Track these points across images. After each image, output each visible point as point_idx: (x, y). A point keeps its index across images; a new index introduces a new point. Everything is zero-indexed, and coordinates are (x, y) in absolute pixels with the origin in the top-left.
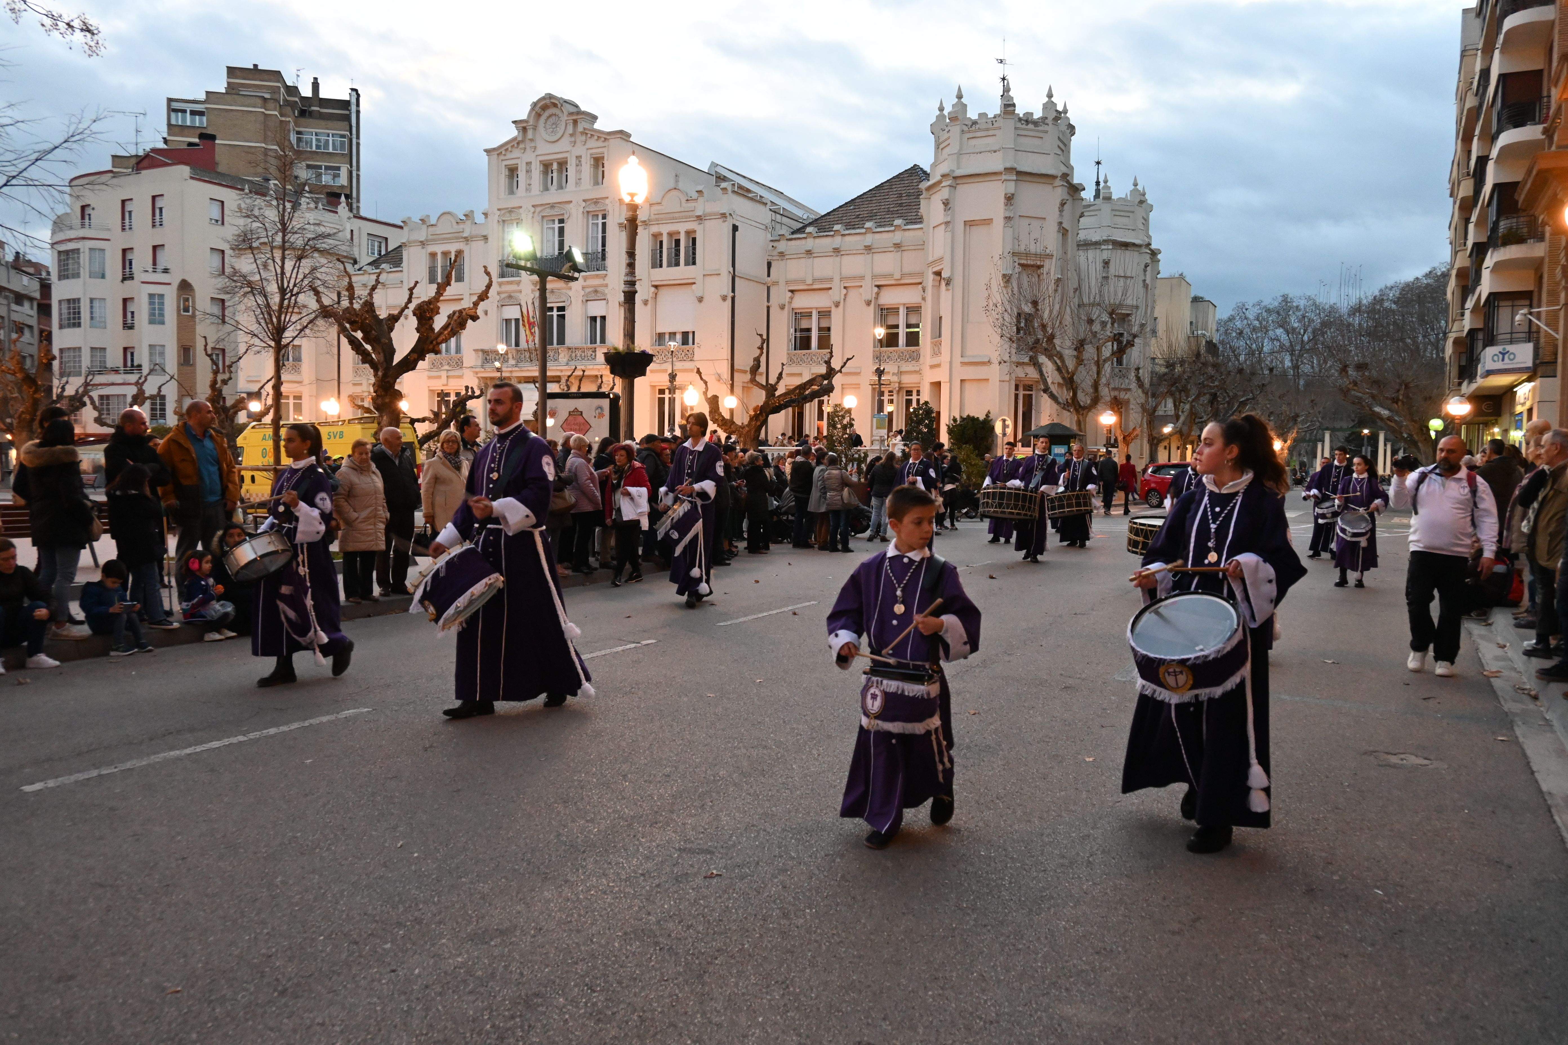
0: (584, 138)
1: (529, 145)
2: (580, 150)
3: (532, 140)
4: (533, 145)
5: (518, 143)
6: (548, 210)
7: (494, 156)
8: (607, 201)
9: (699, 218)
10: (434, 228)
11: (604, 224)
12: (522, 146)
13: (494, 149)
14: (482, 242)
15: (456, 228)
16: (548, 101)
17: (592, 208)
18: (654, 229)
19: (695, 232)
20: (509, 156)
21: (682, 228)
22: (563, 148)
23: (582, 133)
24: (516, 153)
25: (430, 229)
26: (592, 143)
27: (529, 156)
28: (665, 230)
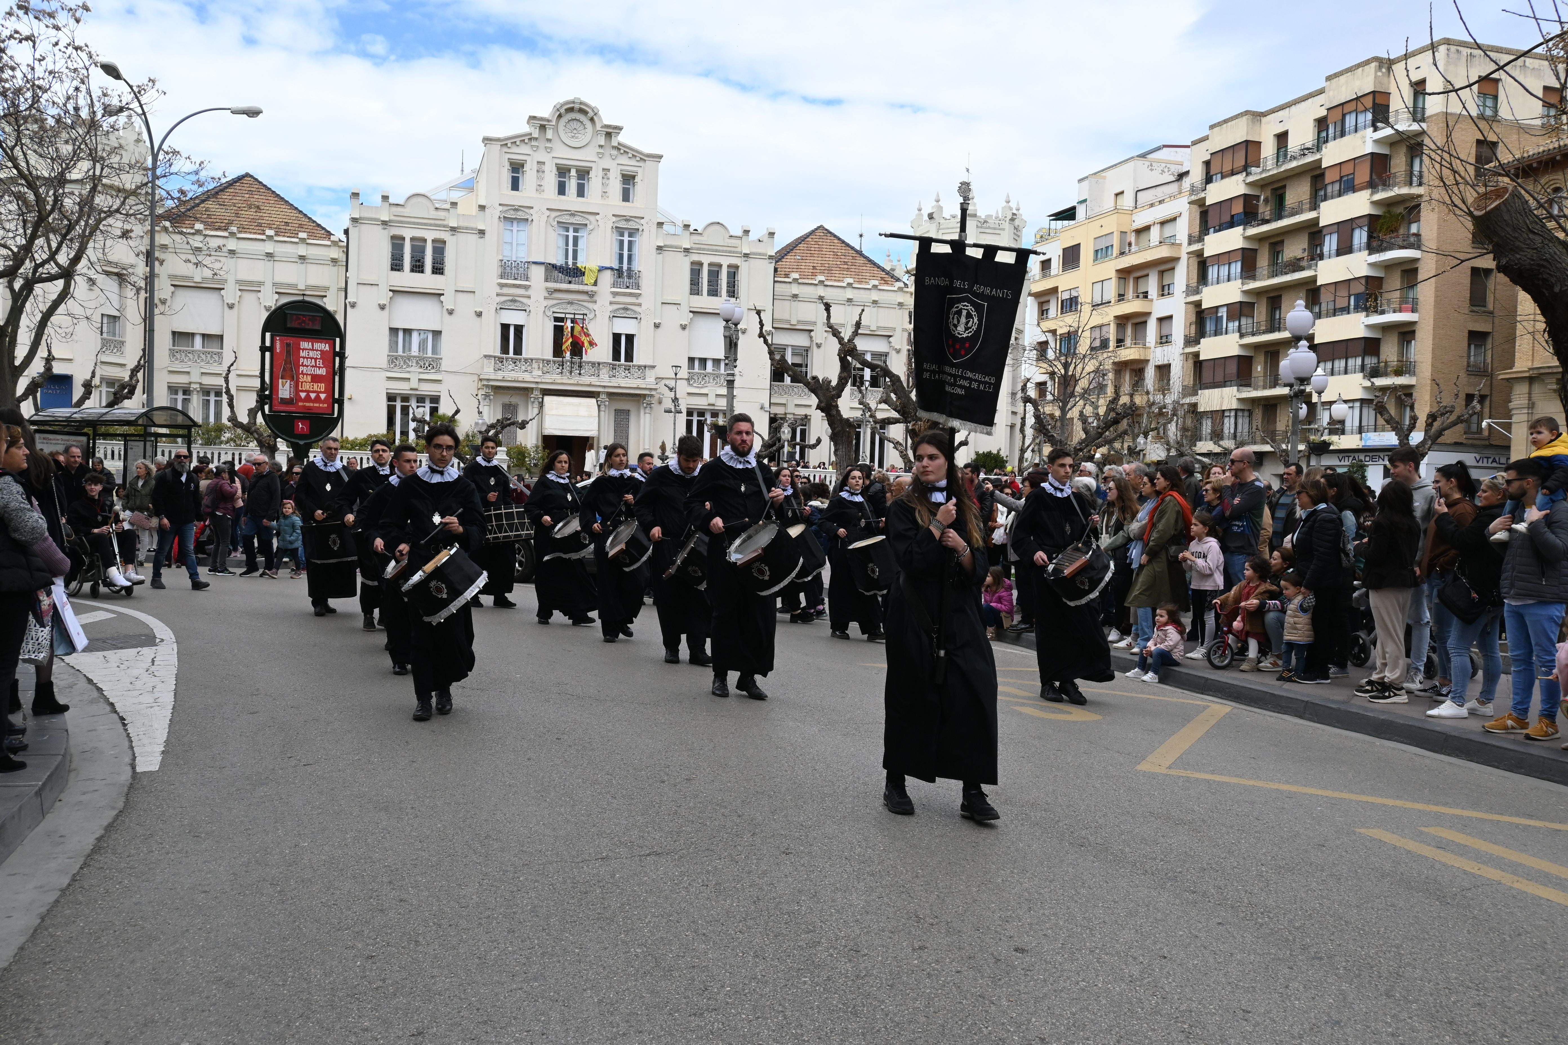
0: (615, 152)
1: (542, 144)
2: (607, 163)
3: (549, 140)
4: (548, 145)
5: (530, 139)
6: (568, 217)
7: (496, 147)
8: (642, 221)
9: (746, 255)
10: (399, 209)
11: (630, 243)
12: (534, 143)
13: (498, 140)
14: (476, 237)
15: (433, 214)
16: (577, 106)
17: (622, 224)
18: (696, 258)
19: (737, 267)
20: (515, 149)
21: (725, 262)
22: (586, 156)
23: (614, 147)
24: (524, 149)
25: (394, 209)
26: (624, 160)
27: (542, 156)
28: (706, 260)
